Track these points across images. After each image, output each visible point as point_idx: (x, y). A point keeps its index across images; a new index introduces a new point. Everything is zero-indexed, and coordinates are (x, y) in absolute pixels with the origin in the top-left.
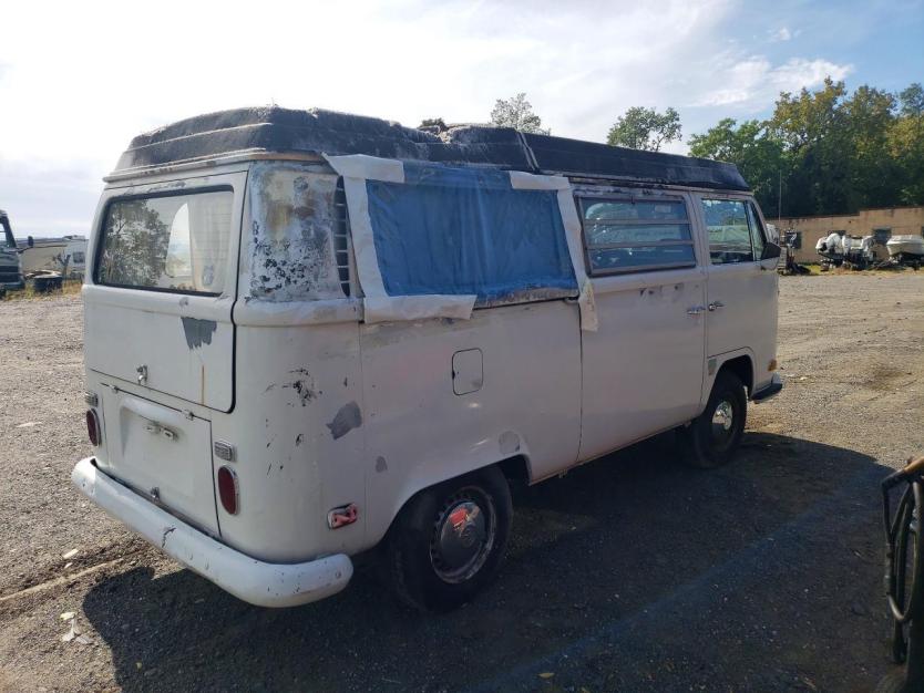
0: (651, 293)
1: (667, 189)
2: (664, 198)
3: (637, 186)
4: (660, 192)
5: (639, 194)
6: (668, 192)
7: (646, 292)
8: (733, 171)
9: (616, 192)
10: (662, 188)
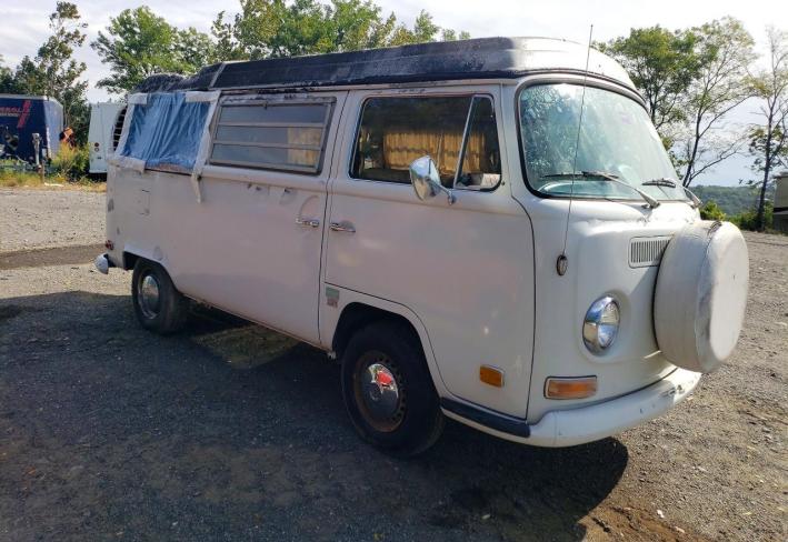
0: (258, 189)
1: (313, 91)
2: (310, 101)
3: (278, 92)
4: (305, 95)
5: (280, 99)
6: (315, 95)
7: (253, 187)
8: (421, 59)
9: (257, 99)
10: (307, 91)
